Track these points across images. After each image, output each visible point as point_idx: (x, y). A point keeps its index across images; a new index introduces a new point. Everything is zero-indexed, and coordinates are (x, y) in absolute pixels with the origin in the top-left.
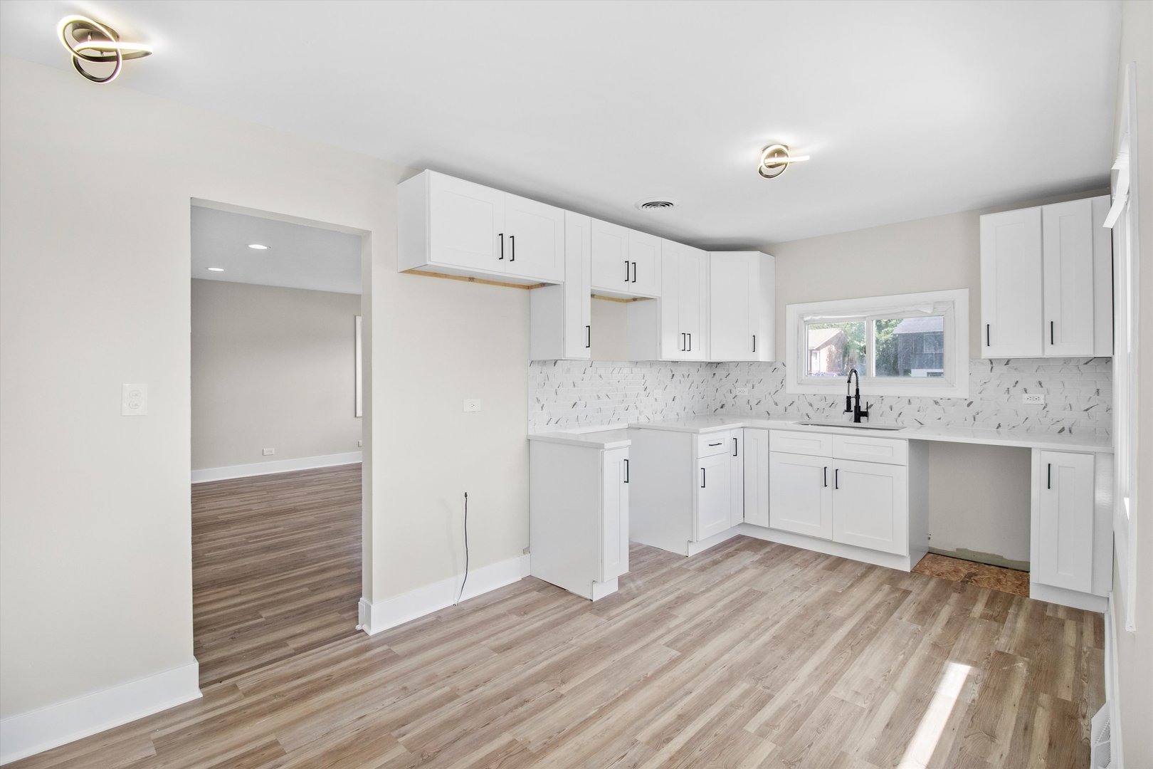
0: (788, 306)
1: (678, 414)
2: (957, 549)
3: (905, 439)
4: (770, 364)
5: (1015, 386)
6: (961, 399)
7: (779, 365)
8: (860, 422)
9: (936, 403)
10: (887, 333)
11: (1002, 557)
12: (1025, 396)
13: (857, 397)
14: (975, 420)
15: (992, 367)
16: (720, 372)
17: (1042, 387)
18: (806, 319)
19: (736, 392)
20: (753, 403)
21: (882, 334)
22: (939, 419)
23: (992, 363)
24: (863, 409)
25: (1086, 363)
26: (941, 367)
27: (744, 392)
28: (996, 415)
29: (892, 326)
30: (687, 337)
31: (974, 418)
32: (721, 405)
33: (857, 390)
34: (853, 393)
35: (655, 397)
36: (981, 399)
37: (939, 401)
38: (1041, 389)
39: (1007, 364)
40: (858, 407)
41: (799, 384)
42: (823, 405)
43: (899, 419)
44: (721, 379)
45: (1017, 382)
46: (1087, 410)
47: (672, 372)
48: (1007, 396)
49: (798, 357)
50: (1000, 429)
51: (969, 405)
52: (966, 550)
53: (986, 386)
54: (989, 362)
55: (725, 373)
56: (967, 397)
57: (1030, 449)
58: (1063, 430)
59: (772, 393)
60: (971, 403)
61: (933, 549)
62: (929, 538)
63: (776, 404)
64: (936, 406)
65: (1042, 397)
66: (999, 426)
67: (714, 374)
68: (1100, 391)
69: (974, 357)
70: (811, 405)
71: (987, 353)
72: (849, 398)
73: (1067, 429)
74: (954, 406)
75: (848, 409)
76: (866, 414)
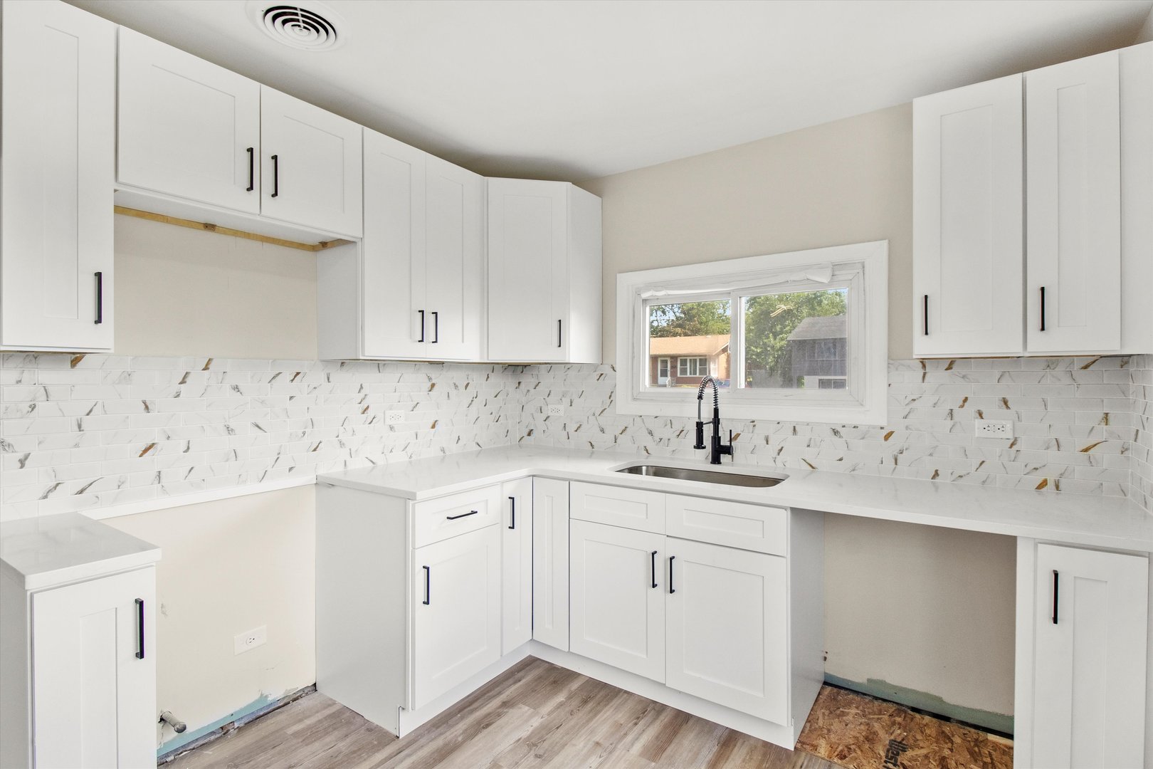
0: (619, 275)
1: (443, 450)
2: (869, 680)
3: (785, 508)
4: (594, 367)
5: (962, 406)
6: (874, 427)
7: (607, 370)
8: (719, 463)
9: (836, 432)
10: (782, 339)
11: (940, 700)
12: (978, 422)
13: (716, 421)
14: (896, 464)
15: (925, 374)
16: (528, 380)
17: (1008, 407)
18: (645, 296)
19: (548, 411)
20: (571, 428)
21: (777, 340)
22: (841, 460)
23: (924, 366)
24: (725, 442)
25: (1086, 367)
26: (843, 373)
27: (558, 410)
28: (931, 455)
29: (786, 333)
30: (430, 319)
31: (896, 460)
32: (527, 431)
33: (716, 411)
34: (707, 415)
35: (389, 422)
36: (907, 428)
37: (839, 429)
38: (1006, 410)
39: (949, 368)
40: (716, 439)
41: (635, 399)
42: (667, 433)
43: (779, 459)
44: (528, 391)
45: (966, 399)
46: (1086, 450)
47: (430, 379)
48: (949, 423)
49: (633, 357)
50: (937, 480)
51: (887, 437)
52: (882, 683)
53: (914, 405)
54: (921, 365)
55: (534, 381)
56: (884, 424)
57: (1014, 538)
58: (1043, 484)
59: (597, 414)
60: (891, 434)
61: (831, 676)
62: (825, 659)
63: (603, 431)
64: (836, 439)
65: (1009, 426)
66: (936, 474)
67: (519, 383)
68: (1111, 418)
69: (895, 358)
70: (651, 433)
71: (923, 347)
72: (700, 426)
73: (1051, 484)
74: (863, 438)
75: (700, 445)
76: (728, 450)
